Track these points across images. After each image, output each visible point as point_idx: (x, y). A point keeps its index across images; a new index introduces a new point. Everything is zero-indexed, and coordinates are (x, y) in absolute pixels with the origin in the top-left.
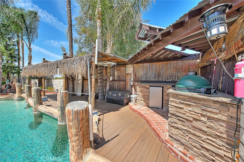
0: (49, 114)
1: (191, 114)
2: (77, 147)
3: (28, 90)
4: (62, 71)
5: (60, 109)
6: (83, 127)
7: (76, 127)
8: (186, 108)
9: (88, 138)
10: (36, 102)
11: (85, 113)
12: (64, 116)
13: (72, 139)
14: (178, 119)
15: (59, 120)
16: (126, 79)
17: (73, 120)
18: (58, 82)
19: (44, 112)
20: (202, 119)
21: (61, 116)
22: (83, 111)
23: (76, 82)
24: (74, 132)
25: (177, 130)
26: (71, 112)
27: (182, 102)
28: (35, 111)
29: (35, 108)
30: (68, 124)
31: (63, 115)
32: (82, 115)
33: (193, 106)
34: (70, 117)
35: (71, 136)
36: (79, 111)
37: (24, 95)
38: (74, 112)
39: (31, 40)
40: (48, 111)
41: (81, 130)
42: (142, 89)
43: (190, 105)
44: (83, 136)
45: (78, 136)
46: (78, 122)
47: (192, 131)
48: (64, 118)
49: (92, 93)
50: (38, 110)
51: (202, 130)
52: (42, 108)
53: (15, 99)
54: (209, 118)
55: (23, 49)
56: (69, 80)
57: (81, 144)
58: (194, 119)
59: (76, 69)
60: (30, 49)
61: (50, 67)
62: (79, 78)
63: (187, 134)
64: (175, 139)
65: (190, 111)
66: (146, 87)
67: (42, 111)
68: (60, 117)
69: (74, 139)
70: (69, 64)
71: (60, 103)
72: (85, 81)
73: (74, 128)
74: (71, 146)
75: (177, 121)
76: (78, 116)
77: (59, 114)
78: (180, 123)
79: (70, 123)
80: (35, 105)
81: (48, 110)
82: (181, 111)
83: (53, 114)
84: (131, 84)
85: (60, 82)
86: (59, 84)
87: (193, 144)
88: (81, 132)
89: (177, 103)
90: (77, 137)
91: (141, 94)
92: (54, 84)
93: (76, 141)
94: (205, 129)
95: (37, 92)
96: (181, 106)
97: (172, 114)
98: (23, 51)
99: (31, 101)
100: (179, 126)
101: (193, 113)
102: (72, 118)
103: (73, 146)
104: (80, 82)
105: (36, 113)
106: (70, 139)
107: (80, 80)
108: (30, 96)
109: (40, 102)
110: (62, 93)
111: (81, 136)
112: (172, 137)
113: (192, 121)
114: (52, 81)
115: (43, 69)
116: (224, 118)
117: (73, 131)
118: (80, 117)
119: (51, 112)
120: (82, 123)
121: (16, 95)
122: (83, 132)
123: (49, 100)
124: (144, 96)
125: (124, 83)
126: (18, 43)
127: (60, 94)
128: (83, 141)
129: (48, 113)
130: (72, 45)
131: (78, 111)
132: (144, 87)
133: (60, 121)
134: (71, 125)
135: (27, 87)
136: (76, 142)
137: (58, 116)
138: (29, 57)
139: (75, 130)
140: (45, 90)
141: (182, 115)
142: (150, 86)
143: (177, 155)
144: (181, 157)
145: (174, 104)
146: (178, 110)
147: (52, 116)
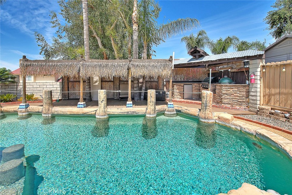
8: (231, 90)
20: (238, 92)
25: (227, 100)
33: (234, 88)
42: (178, 87)
47: (234, 98)
51: (238, 96)
54: (240, 91)
62: (95, 80)
63: (232, 99)
75: (227, 96)
78: (229, 96)
82: (229, 91)
84: (164, 84)
87: (235, 102)
94: (239, 95)
96: (229, 89)
97: (224, 93)
100: (228, 98)
101: (234, 91)
104: (97, 84)
112: (225, 103)
113: (234, 94)
116: (245, 90)
124: (180, 92)
125: (156, 83)
132: (180, 85)
141: (229, 93)
142: (184, 85)
143: (230, 108)
144: (232, 108)
145: (225, 89)
146: (227, 91)
147: (135, 114)
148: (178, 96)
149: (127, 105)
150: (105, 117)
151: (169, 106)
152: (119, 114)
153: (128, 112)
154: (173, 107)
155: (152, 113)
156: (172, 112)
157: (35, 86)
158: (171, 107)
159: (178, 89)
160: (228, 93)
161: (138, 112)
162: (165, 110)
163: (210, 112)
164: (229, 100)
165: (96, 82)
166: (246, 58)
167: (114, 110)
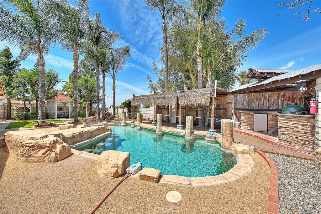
1: (293, 125)
2: (230, 139)
5: (190, 128)
8: (290, 122)
13: (227, 136)
14: (285, 129)
16: (227, 107)
18: (146, 111)
20: (299, 126)
21: (190, 133)
23: (169, 110)
25: (284, 135)
27: (287, 119)
29: (159, 129)
33: (294, 120)
39: (115, 71)
42: (247, 116)
43: (292, 120)
46: (231, 128)
47: (293, 133)
50: (162, 130)
51: (299, 132)
54: (302, 125)
58: (295, 127)
62: (173, 107)
63: (291, 136)
64: (284, 140)
65: (292, 123)
66: (251, 114)
67: (166, 132)
75: (284, 130)
76: (231, 125)
77: (189, 131)
78: (286, 131)
81: (172, 130)
82: (287, 124)
85: (149, 111)
86: (147, 113)
87: (294, 140)
89: (284, 120)
90: (230, 135)
91: (245, 120)
94: (301, 131)
96: (287, 121)
97: (281, 127)
100: (286, 133)
101: (294, 124)
103: (227, 139)
104: (174, 110)
112: (281, 140)
113: (293, 128)
116: (309, 124)
119: (176, 131)
124: (248, 122)
125: (224, 111)
132: (248, 114)
138: (113, 87)
139: (229, 131)
141: (287, 126)
142: (254, 113)
143: (285, 147)
144: (287, 147)
145: (282, 121)
146: (285, 124)
147: (177, 134)
148: (245, 126)
149: (177, 128)
150: (160, 133)
151: (209, 133)
152: (168, 133)
153: (173, 132)
154: (213, 134)
155: (188, 135)
156: (210, 138)
157: (145, 111)
158: (211, 134)
159: (246, 118)
160: (285, 126)
161: (179, 133)
162: (205, 136)
163: (227, 142)
164: (288, 136)
165: (174, 109)
166: (300, 77)
167: (166, 129)
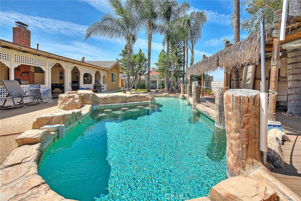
0: (206, 114)
2: (238, 147)
3: (189, 89)
4: (224, 64)
5: (218, 108)
6: (247, 123)
7: (237, 119)
9: (257, 145)
10: (195, 99)
11: (252, 102)
12: (223, 119)
13: (231, 134)
15: (216, 121)
17: (233, 109)
18: (217, 84)
19: (202, 111)
21: (218, 117)
22: (249, 99)
23: (242, 83)
24: (234, 126)
26: (231, 98)
28: (194, 109)
29: (194, 105)
30: (227, 113)
31: (222, 117)
32: (247, 104)
34: (230, 104)
35: (229, 130)
36: (243, 97)
37: (186, 95)
38: (235, 97)
39: (193, 42)
40: (205, 111)
41: (244, 125)
44: (248, 136)
45: (240, 133)
46: (240, 113)
48: (222, 121)
49: (269, 90)
50: (197, 108)
52: (201, 107)
53: (180, 98)
55: (187, 53)
56: (232, 82)
57: (244, 146)
59: (242, 56)
60: (192, 52)
61: (209, 62)
62: (248, 77)
67: (200, 110)
68: (217, 119)
69: (234, 136)
70: (233, 52)
71: (218, 100)
72: (257, 81)
73: (234, 120)
74: (229, 143)
76: (240, 104)
77: (217, 114)
79: (229, 112)
80: (194, 102)
81: (205, 109)
83: (210, 115)
85: (220, 85)
88: (244, 129)
90: (238, 134)
92: (213, 86)
93: (236, 138)
95: (197, 89)
98: (187, 55)
99: (191, 100)
102: (232, 106)
103: (231, 145)
105: (195, 111)
106: (228, 133)
107: (249, 79)
108: (190, 95)
109: (198, 100)
110: (222, 89)
111: (244, 135)
114: (212, 83)
115: (203, 66)
117: (232, 124)
118: (245, 107)
119: (208, 112)
120: (247, 116)
121: (181, 95)
122: (248, 130)
123: (207, 101)
126: (184, 49)
127: (219, 89)
128: (247, 143)
129: (205, 112)
130: (239, 30)
131: (241, 98)
133: (217, 123)
134: (230, 115)
135: (189, 86)
136: (237, 141)
137: (216, 117)
138: (191, 59)
139: (235, 123)
140: (203, 87)
